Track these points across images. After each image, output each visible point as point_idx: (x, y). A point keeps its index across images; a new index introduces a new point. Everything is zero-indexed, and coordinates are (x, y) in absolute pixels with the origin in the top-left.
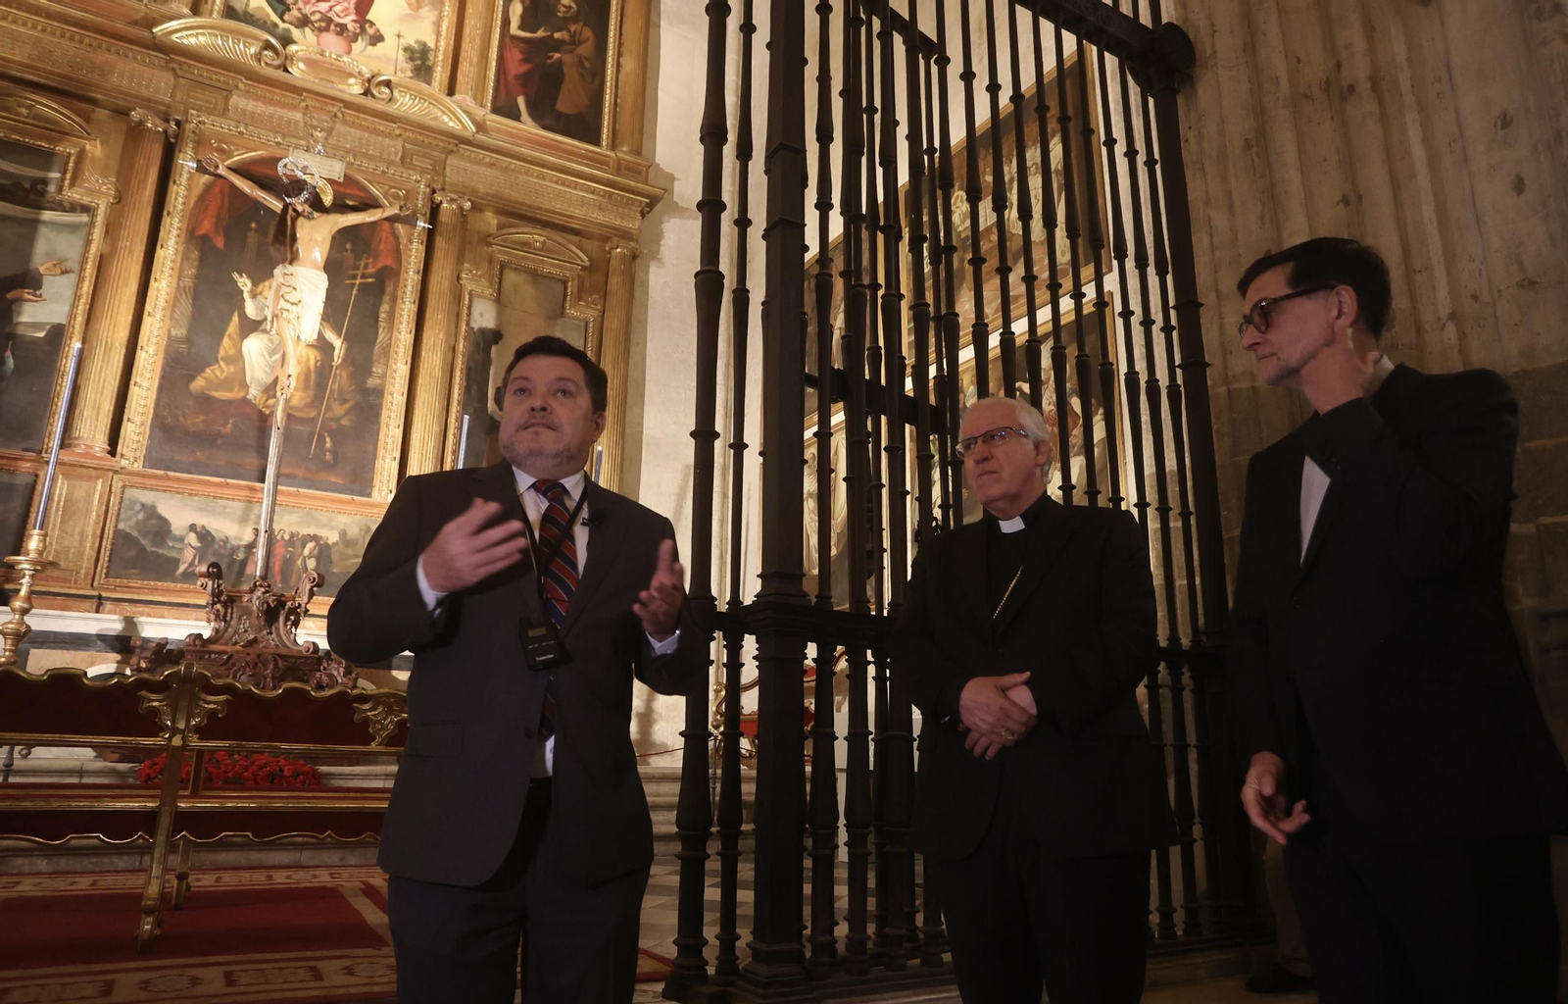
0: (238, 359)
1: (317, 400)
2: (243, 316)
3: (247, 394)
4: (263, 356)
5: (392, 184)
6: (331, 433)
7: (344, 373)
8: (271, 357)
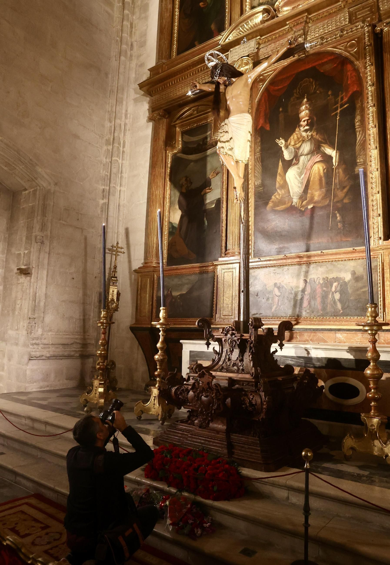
0: (285, 185)
1: (328, 191)
2: (284, 160)
3: (292, 203)
4: (296, 178)
5: (348, 40)
6: (339, 210)
7: (340, 170)
8: (300, 177)
